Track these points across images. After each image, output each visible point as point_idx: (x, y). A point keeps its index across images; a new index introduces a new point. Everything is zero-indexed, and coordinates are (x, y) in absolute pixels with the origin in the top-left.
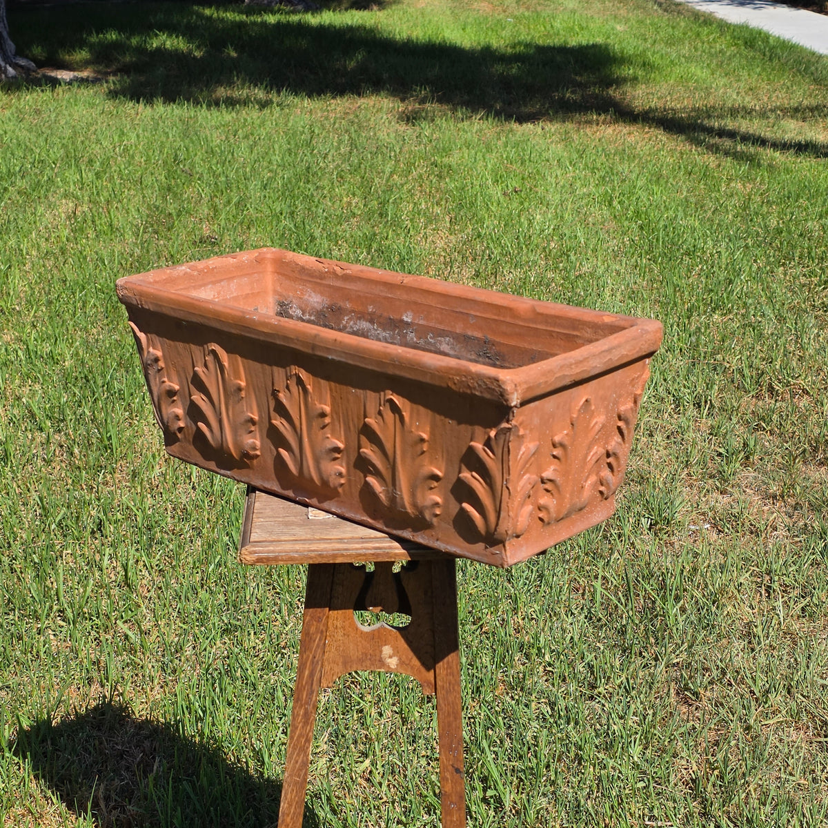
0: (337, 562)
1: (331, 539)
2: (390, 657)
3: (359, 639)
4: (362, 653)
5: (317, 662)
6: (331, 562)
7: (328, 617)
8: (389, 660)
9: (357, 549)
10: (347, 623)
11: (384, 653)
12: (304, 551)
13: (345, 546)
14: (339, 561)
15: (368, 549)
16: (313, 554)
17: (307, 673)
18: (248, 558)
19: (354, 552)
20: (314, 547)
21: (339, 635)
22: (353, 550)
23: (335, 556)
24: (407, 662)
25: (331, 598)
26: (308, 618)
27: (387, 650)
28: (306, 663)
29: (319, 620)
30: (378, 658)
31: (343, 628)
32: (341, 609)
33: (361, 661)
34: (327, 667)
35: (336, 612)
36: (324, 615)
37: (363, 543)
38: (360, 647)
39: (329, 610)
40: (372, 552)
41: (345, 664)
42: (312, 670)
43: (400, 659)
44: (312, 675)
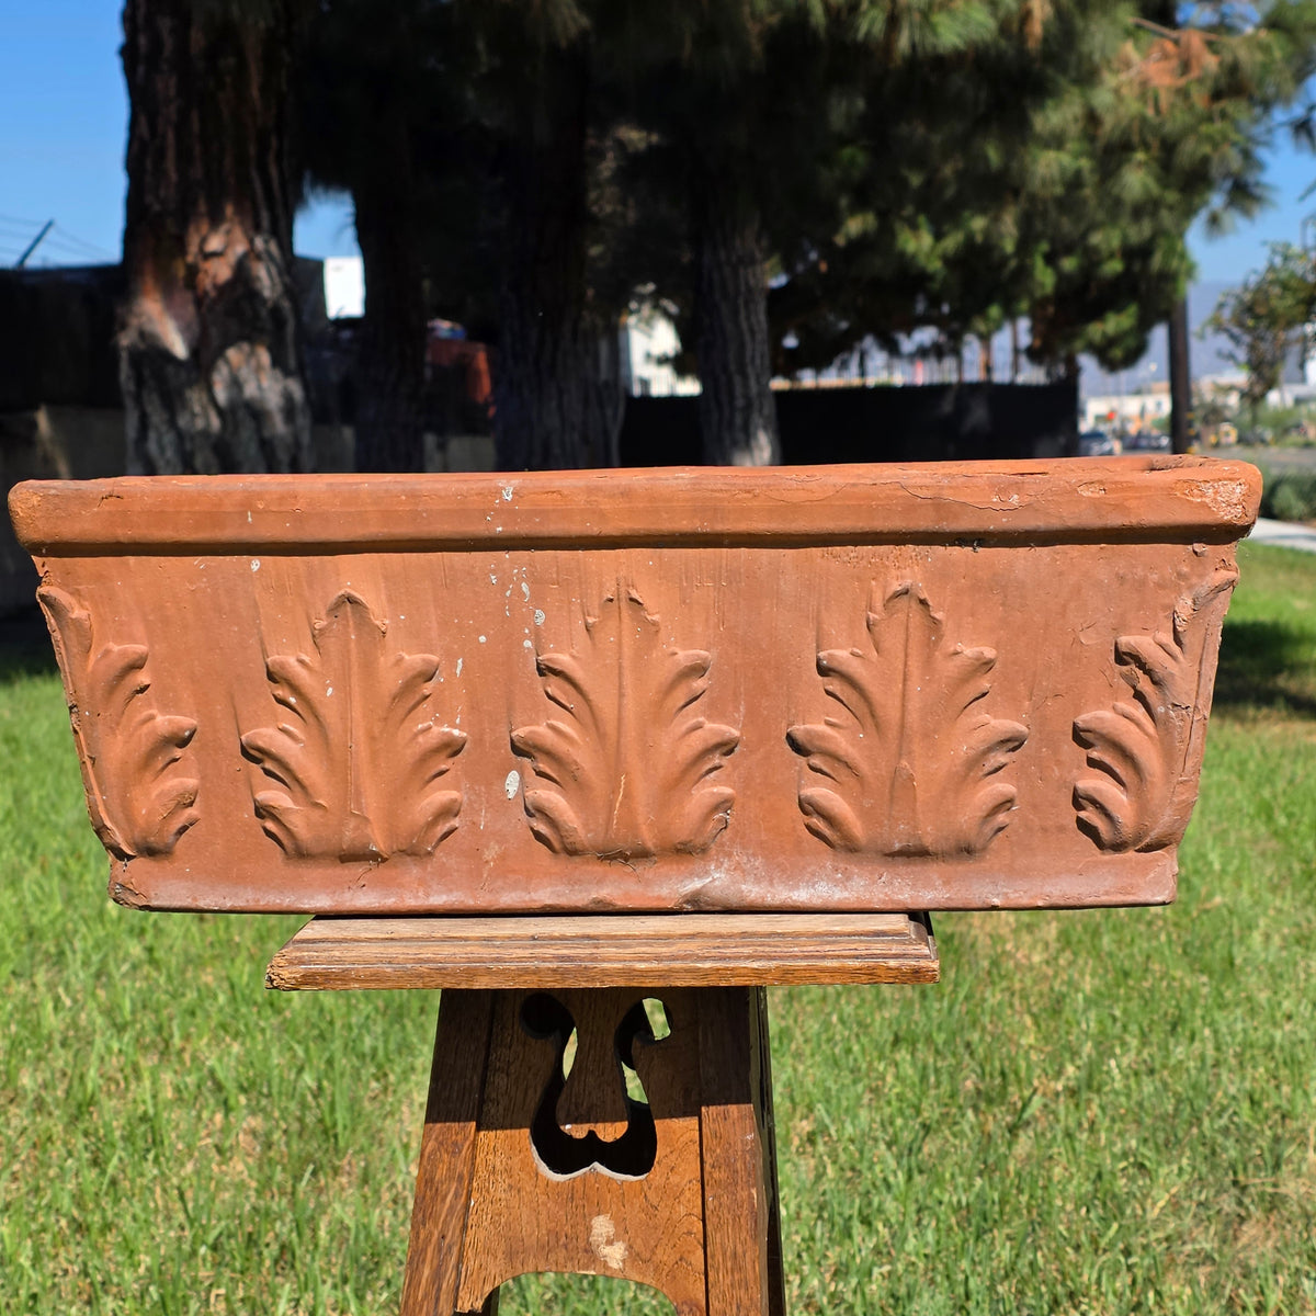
0: (476, 986)
1: (466, 939)
2: (610, 1242)
3: (543, 1198)
4: (549, 1232)
5: (450, 1248)
6: (463, 986)
7: (474, 1145)
8: (606, 1250)
9: (520, 959)
10: (516, 1160)
11: (595, 1231)
12: (407, 961)
13: (495, 953)
14: (481, 983)
15: (544, 960)
16: (424, 968)
17: (427, 1272)
18: (285, 974)
19: (513, 966)
20: (428, 952)
21: (500, 1190)
22: (512, 960)
23: (471, 973)
24: (646, 1255)
25: (482, 1102)
26: (431, 1145)
27: (602, 1226)
28: (425, 1250)
29: (455, 1150)
30: (582, 1244)
31: (508, 1171)
32: (503, 1128)
33: (546, 1249)
34: (471, 1263)
35: (492, 1134)
36: (466, 1139)
37: (534, 946)
38: (543, 1217)
39: (478, 1129)
40: (554, 965)
41: (510, 1255)
42: (439, 1266)
43: (630, 1248)
44: (437, 1276)
